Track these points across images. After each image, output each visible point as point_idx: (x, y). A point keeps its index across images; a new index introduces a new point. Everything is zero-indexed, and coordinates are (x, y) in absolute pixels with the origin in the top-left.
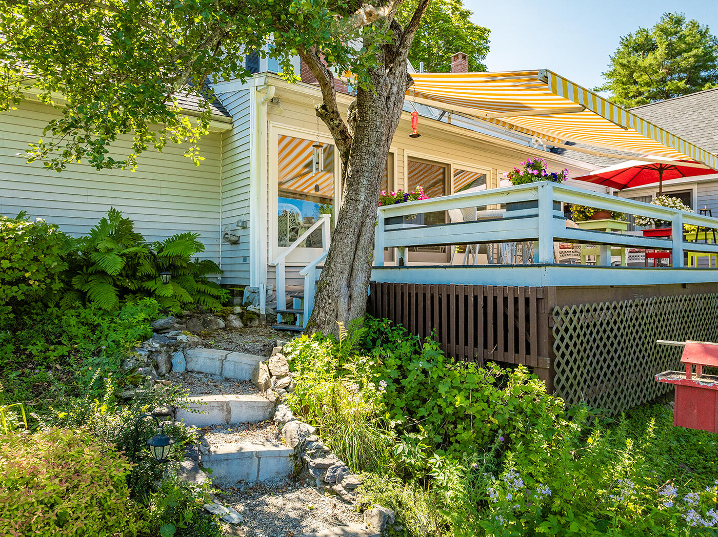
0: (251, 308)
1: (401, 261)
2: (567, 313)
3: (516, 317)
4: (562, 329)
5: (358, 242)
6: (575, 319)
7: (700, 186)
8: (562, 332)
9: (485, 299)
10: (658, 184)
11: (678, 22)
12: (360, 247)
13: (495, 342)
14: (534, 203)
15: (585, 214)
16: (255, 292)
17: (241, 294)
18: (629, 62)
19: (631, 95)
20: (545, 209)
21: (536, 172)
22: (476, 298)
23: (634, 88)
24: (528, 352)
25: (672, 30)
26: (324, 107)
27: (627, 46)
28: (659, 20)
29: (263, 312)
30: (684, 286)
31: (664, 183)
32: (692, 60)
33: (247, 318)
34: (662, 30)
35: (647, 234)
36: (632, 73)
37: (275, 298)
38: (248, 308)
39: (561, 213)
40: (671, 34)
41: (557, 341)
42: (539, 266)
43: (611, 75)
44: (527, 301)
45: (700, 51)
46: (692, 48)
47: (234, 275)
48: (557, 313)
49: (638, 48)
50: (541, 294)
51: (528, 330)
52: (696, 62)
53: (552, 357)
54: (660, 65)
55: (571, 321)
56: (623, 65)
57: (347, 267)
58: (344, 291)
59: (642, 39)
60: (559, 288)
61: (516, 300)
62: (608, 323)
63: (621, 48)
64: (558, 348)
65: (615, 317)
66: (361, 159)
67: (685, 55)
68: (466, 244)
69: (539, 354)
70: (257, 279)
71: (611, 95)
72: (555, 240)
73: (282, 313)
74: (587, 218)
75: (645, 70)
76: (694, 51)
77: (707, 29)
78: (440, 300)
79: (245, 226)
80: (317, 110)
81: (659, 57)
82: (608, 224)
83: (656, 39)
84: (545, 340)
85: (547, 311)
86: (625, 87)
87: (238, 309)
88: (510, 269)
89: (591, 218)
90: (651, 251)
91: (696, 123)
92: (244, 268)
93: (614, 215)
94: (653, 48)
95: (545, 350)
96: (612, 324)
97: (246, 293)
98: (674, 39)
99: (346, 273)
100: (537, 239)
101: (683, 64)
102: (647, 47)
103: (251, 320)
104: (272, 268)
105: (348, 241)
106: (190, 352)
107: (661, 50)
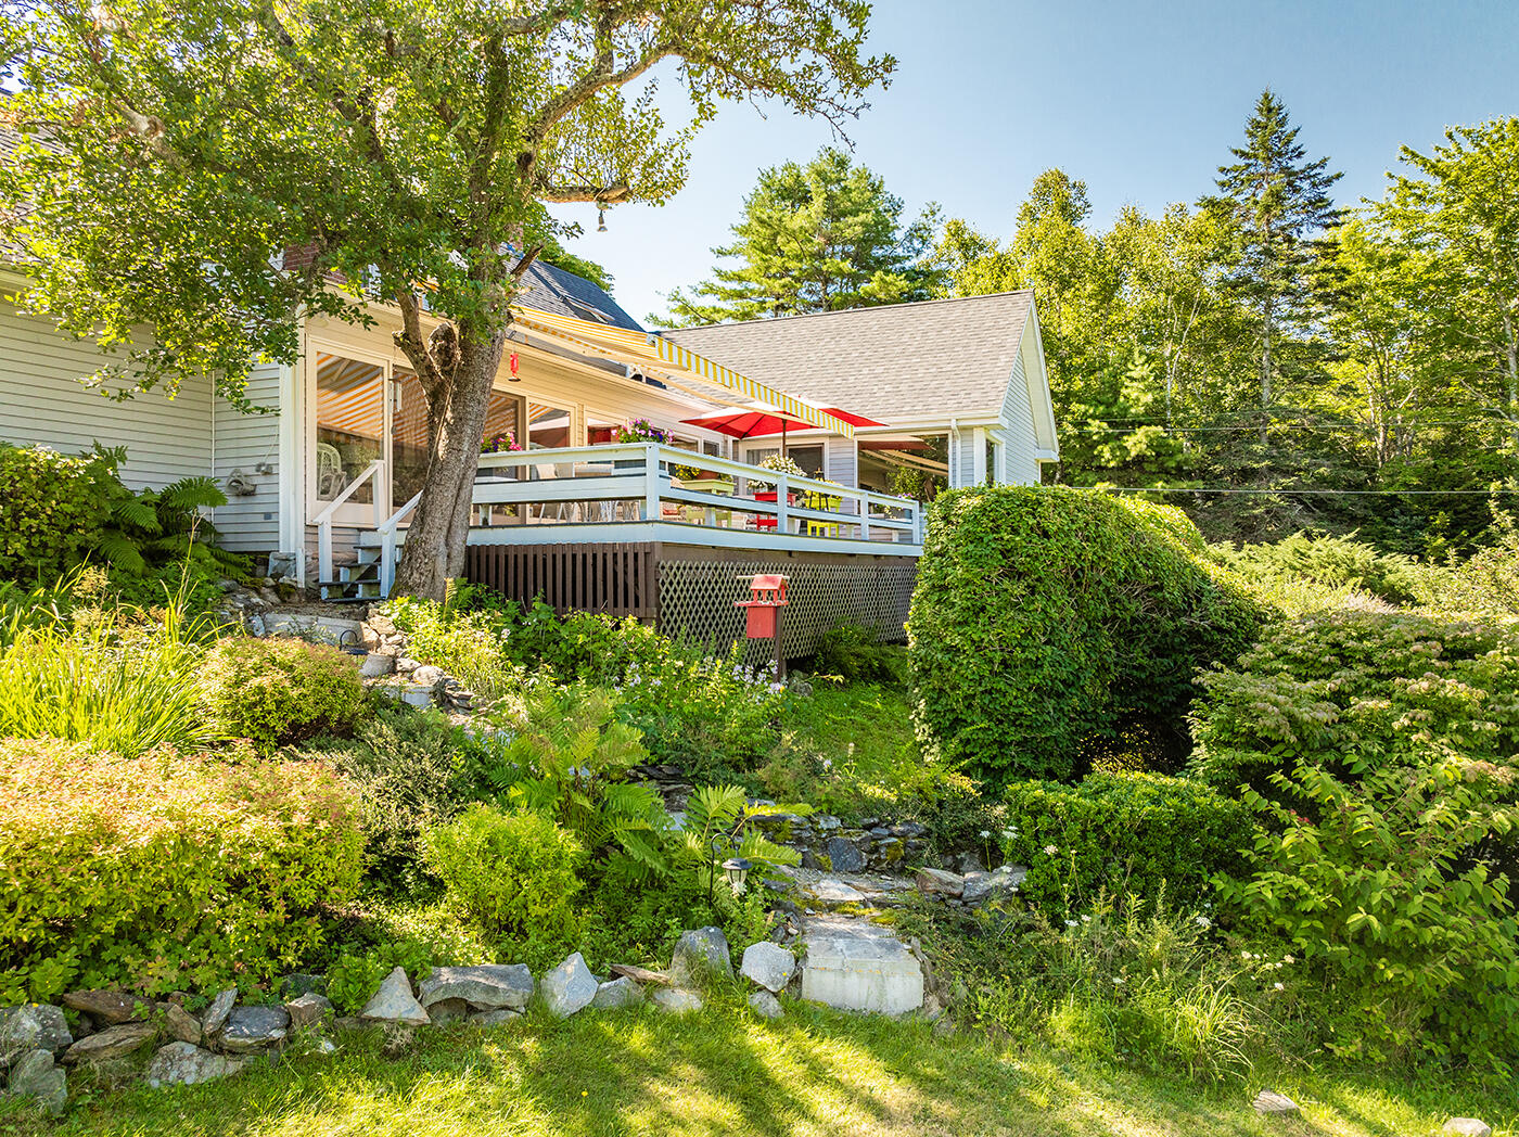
0: (285, 579)
1: (485, 521)
2: (671, 568)
3: (626, 573)
4: (667, 582)
5: (458, 495)
6: (679, 574)
7: (833, 440)
8: (667, 585)
9: (595, 556)
10: (781, 434)
11: (842, 164)
12: (460, 501)
13: (605, 598)
14: (642, 463)
15: (691, 474)
16: (288, 560)
17: (266, 563)
18: (770, 218)
19: (773, 271)
20: (652, 468)
21: (643, 432)
22: (584, 556)
23: (777, 260)
24: (637, 605)
25: (833, 176)
26: (405, 336)
27: (768, 187)
28: (815, 156)
29: (302, 585)
30: (790, 553)
31: (787, 433)
32: (859, 229)
33: (285, 594)
34: (819, 174)
35: (759, 497)
36: (775, 235)
37: (317, 568)
38: (281, 580)
39: (666, 473)
40: (831, 181)
41: (663, 593)
42: (647, 522)
43: (745, 231)
44: (636, 555)
45: (869, 218)
46: (859, 210)
47: (240, 538)
48: (663, 568)
49: (785, 194)
50: (648, 550)
51: (636, 585)
52: (864, 233)
53: (659, 607)
54: (817, 229)
55: (675, 575)
56: (762, 222)
57: (446, 523)
58: (442, 548)
59: (790, 181)
60: (664, 544)
61: (625, 556)
62: (710, 583)
63: (759, 187)
64: (664, 599)
65: (716, 577)
66: (465, 405)
67: (850, 220)
68: (540, 502)
69: (647, 606)
70: (290, 541)
71: (745, 266)
72: (662, 499)
73: (329, 586)
74: (693, 477)
75: (793, 235)
76: (862, 217)
77: (881, 182)
78: (545, 560)
79: (267, 471)
80: (396, 338)
81: (813, 215)
82: (715, 485)
83: (810, 182)
84: (652, 591)
85: (654, 564)
86: (764, 256)
87: (271, 582)
88: (619, 526)
89: (696, 478)
90: (763, 517)
91: (831, 355)
92: (269, 527)
93: (719, 476)
94: (806, 199)
95: (652, 601)
96: (713, 584)
97: (273, 563)
98: (836, 189)
99: (445, 530)
100: (644, 498)
101: (848, 233)
102: (797, 195)
103: (289, 594)
104: (312, 529)
105: (448, 494)
106: (269, 617)
107: (818, 204)
